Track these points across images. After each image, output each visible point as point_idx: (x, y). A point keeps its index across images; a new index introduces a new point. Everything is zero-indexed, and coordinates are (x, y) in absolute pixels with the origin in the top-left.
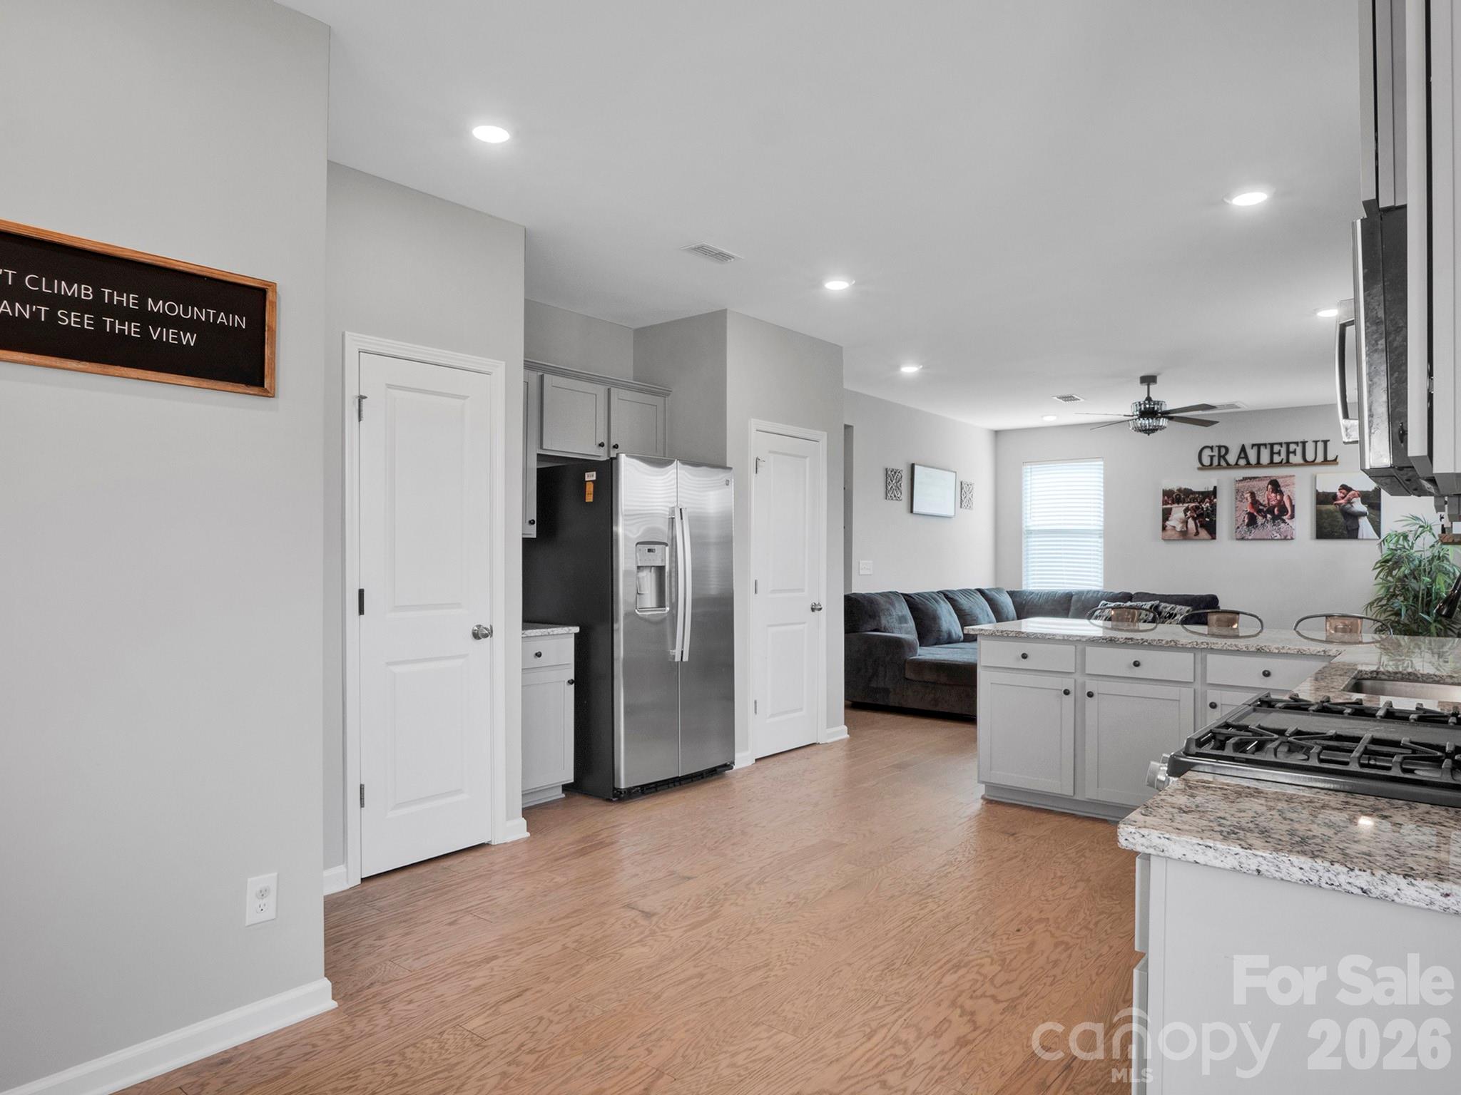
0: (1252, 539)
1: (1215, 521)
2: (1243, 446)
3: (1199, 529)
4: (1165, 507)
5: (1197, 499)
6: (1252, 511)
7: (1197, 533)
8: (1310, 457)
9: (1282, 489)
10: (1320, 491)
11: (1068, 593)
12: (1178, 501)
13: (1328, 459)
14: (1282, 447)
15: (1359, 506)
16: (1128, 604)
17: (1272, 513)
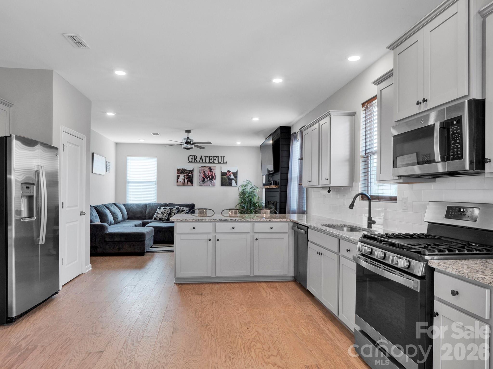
0: (203, 186)
2: (201, 156)
3: (188, 182)
4: (178, 174)
5: (187, 172)
6: (204, 177)
7: (188, 183)
8: (220, 161)
9: (212, 170)
10: (222, 172)
11: (145, 204)
12: (182, 173)
13: (225, 162)
14: (212, 157)
15: (232, 177)
16: (168, 208)
17: (209, 178)
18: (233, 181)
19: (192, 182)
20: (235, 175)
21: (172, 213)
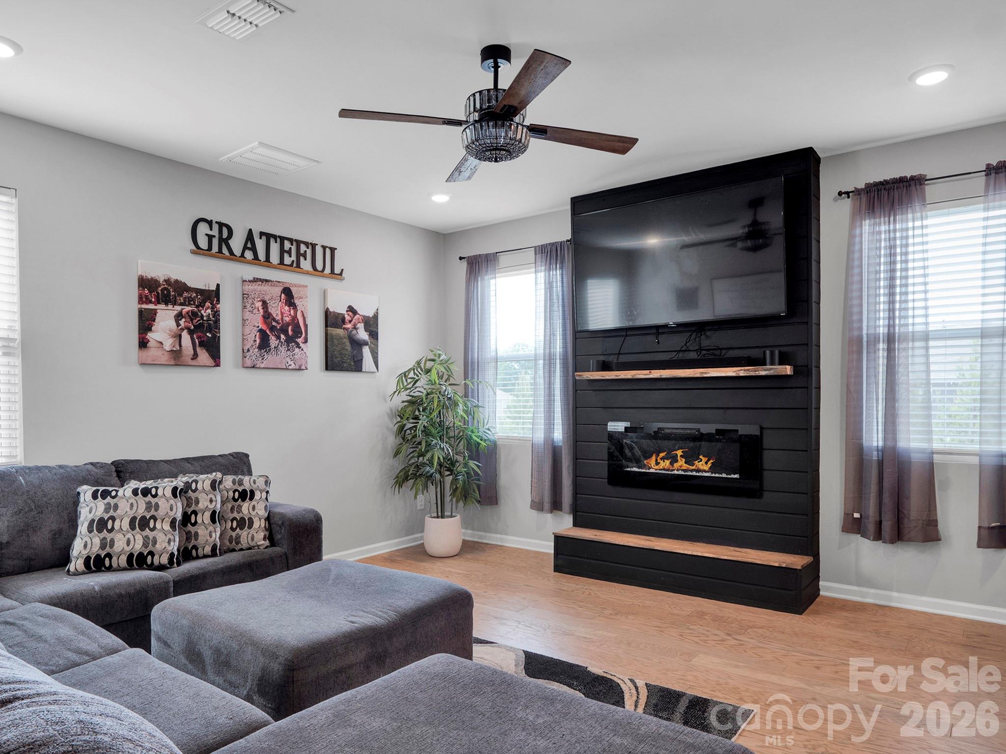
0: (264, 368)
1: (219, 337)
2: (250, 231)
3: (198, 349)
4: (144, 306)
5: (193, 300)
6: (264, 328)
7: (195, 356)
8: (319, 266)
9: (296, 301)
10: (331, 310)
12: (166, 299)
13: (335, 272)
14: (292, 245)
15: (362, 334)
16: (165, 486)
17: (285, 332)
18: (366, 351)
19: (213, 348)
20: (371, 324)
21: (195, 513)
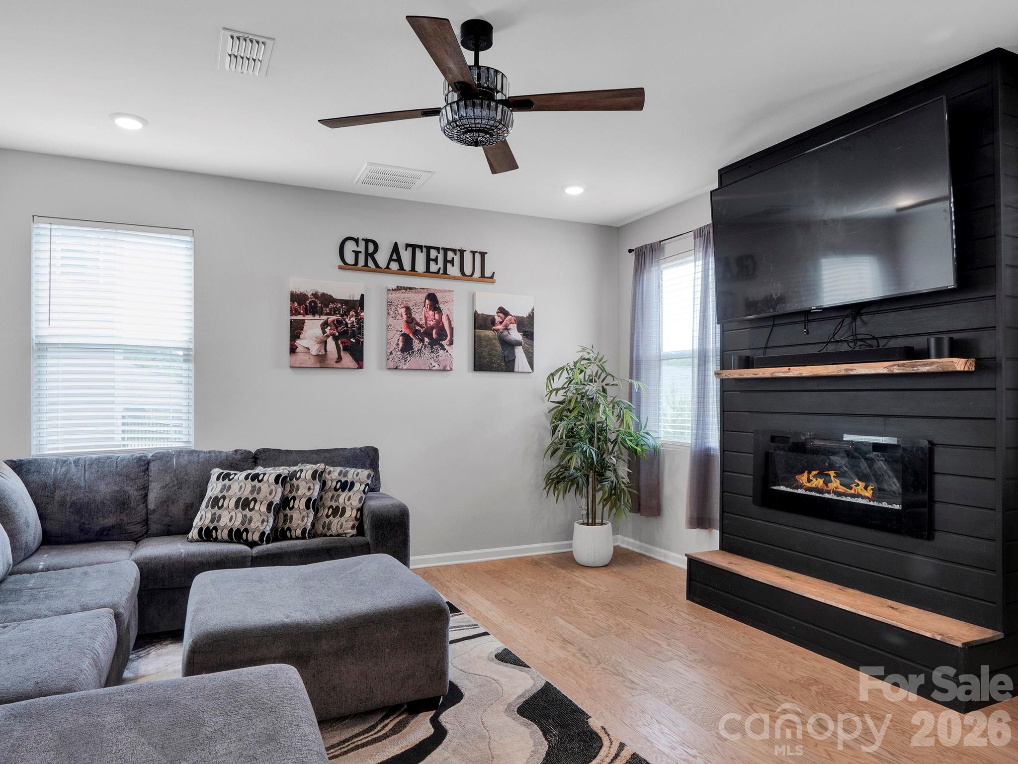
0: (406, 369)
1: (363, 342)
2: (396, 243)
3: (342, 353)
4: (294, 317)
5: (338, 309)
6: (407, 332)
7: (340, 359)
8: (468, 271)
9: (441, 306)
10: (478, 312)
11: (140, 459)
12: (313, 310)
13: (486, 276)
14: (439, 253)
15: (515, 335)
16: (271, 473)
17: (429, 335)
18: (519, 352)
19: (357, 353)
20: (526, 326)
21: (294, 498)
